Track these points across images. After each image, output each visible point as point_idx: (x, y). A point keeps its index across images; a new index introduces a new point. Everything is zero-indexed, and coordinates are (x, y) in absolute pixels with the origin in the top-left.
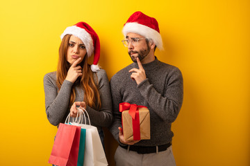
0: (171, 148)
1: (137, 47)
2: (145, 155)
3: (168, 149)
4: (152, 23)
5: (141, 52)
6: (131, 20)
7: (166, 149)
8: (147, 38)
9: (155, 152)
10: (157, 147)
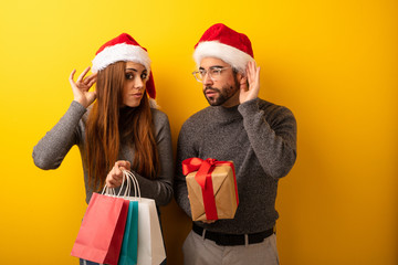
0: (272, 238)
1: (219, 81)
2: (228, 248)
3: (267, 240)
4: (242, 42)
5: (225, 90)
6: (207, 36)
7: (261, 241)
8: (235, 66)
9: (244, 244)
10: (246, 236)
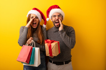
0: (71, 63)
2: (59, 66)
3: (69, 63)
9: (64, 64)
10: (64, 62)
